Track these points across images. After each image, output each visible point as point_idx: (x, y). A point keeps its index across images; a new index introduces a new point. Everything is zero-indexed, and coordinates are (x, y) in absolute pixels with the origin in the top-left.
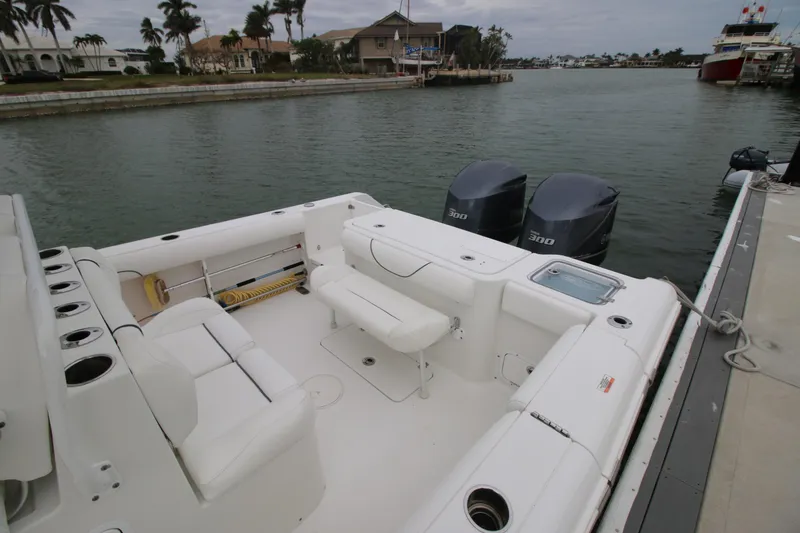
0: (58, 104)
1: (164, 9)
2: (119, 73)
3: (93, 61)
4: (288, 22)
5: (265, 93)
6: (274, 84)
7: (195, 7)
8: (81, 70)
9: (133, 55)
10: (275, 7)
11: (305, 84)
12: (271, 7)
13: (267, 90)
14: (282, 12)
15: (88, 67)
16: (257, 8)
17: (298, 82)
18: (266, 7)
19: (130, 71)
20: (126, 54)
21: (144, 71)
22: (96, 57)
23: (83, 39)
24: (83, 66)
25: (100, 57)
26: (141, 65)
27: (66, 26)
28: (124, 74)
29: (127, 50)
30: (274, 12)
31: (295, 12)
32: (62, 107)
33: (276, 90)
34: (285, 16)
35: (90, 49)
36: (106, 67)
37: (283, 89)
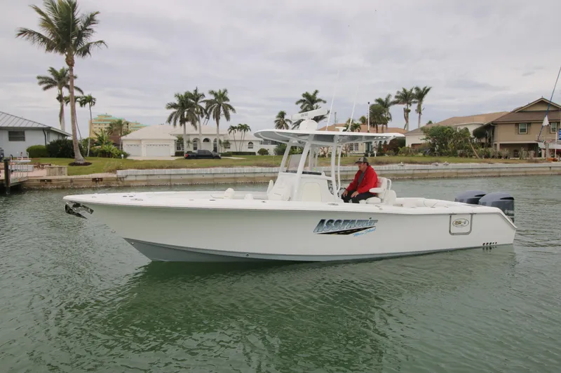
0: (252, 176)
1: (301, 104)
2: (254, 153)
3: (238, 144)
4: (407, 111)
5: (408, 175)
6: (418, 166)
7: (325, 102)
8: (227, 150)
10: (396, 99)
11: (448, 167)
12: (392, 99)
13: (411, 172)
14: (403, 103)
15: (233, 148)
16: (379, 101)
17: (441, 165)
18: (387, 99)
19: (262, 152)
21: (273, 153)
22: (241, 141)
23: (235, 128)
24: (229, 148)
25: (244, 141)
27: (228, 117)
28: (257, 155)
30: (394, 103)
31: (415, 102)
32: (254, 178)
33: (419, 172)
34: (404, 106)
35: (238, 135)
36: (245, 149)
37: (426, 172)
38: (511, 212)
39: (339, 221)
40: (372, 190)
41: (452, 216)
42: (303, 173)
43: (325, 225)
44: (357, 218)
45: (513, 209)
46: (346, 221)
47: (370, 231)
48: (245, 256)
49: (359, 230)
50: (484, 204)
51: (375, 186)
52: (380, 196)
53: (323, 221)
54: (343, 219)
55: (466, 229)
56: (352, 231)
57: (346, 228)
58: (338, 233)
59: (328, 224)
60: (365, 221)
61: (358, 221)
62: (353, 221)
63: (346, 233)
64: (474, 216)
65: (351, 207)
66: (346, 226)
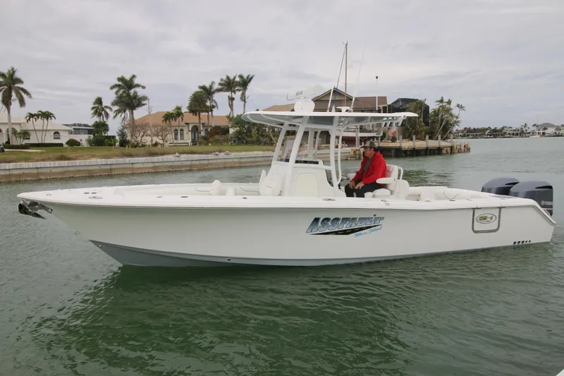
2: (61, 145)
8: (26, 142)
9: (78, 129)
15: (33, 140)
19: (72, 143)
20: (71, 128)
21: (85, 144)
24: (29, 139)
26: (83, 138)
28: (65, 146)
29: (75, 125)
36: (50, 139)
38: (549, 203)
39: (337, 219)
40: (380, 181)
41: (476, 211)
42: (297, 162)
43: (320, 224)
44: (358, 216)
45: (551, 200)
46: (345, 220)
47: (374, 230)
48: (226, 261)
49: (361, 229)
50: (516, 195)
51: (384, 175)
52: (389, 187)
53: (317, 220)
54: (341, 217)
55: (494, 226)
56: (353, 231)
57: (345, 227)
58: (336, 233)
59: (322, 222)
60: (369, 218)
61: (360, 219)
62: (354, 219)
63: (345, 232)
64: (502, 209)
65: (355, 202)
66: (345, 225)
